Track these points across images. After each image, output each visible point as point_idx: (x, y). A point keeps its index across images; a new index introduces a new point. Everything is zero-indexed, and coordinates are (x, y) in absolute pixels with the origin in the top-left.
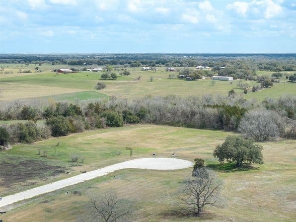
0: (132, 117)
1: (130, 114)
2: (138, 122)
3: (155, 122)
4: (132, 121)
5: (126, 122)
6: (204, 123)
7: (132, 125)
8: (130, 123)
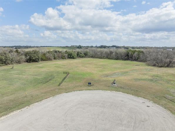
0: (81, 55)
1: (81, 53)
2: (84, 57)
3: (92, 57)
4: (81, 56)
5: (78, 57)
6: (118, 57)
7: (81, 58)
8: (81, 57)
